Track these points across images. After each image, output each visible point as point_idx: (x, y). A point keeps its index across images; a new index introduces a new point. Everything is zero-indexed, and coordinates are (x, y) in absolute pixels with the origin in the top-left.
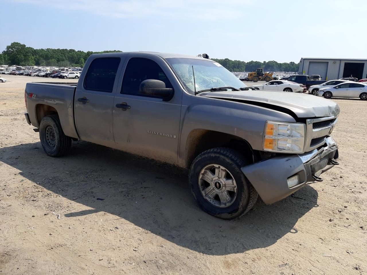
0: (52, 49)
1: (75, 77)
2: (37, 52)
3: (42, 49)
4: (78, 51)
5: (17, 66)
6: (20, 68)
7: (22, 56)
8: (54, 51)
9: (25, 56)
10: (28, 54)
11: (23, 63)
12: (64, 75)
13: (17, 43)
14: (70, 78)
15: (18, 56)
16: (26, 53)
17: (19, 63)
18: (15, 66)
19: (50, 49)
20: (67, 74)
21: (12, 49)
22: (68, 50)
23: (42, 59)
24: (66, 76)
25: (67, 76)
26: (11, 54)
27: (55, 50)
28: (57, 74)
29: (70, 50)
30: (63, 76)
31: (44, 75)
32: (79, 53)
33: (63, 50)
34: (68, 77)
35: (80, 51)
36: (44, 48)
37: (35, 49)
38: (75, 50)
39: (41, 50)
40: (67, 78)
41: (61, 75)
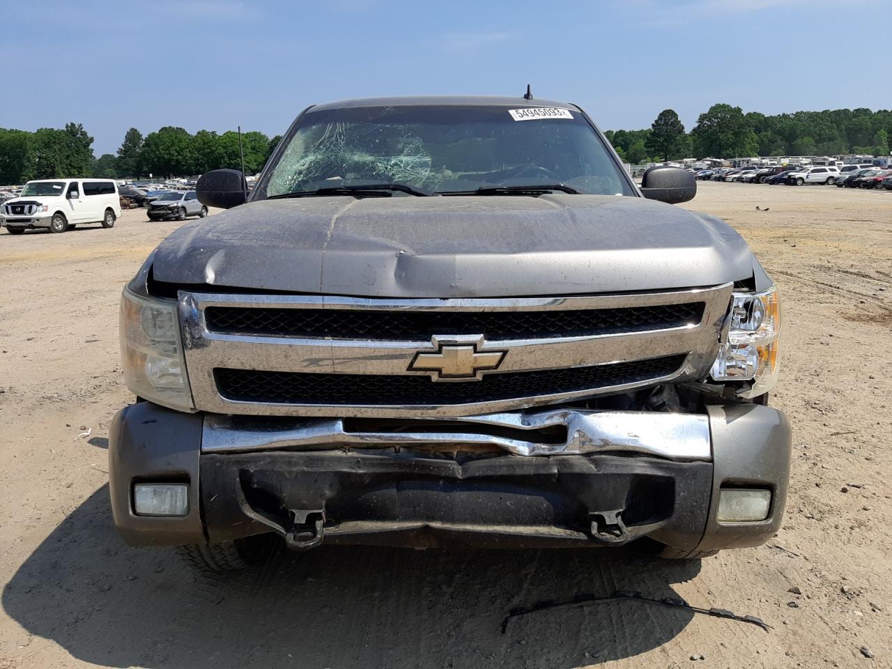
0: (808, 113)
1: (825, 180)
2: (770, 124)
3: (784, 115)
4: (880, 112)
5: (715, 160)
6: (719, 163)
7: (730, 136)
8: (813, 117)
9: (736, 134)
10: (744, 130)
11: (730, 151)
12: (797, 177)
13: (724, 106)
14: (813, 184)
15: (721, 137)
16: (739, 128)
17: (719, 153)
18: (708, 158)
19: (805, 113)
20: (806, 174)
21: (710, 120)
22: (851, 110)
23: (779, 138)
24: (801, 179)
25: (805, 178)
26: (706, 131)
27: (816, 114)
28: (782, 173)
29: (857, 110)
30: (795, 179)
31: (753, 178)
32: (880, 117)
33: (838, 113)
34: (806, 180)
35: (885, 111)
36: (788, 112)
37: (766, 116)
38: (870, 109)
39: (780, 118)
40: (804, 183)
41: (790, 176)
